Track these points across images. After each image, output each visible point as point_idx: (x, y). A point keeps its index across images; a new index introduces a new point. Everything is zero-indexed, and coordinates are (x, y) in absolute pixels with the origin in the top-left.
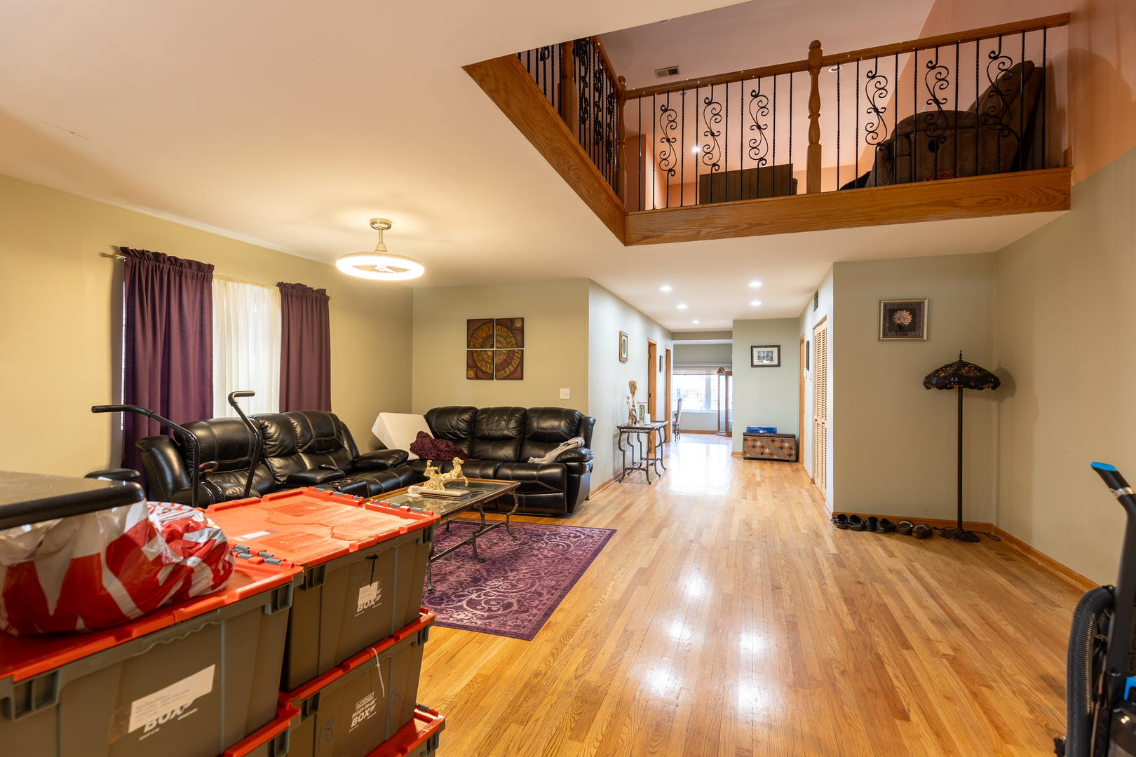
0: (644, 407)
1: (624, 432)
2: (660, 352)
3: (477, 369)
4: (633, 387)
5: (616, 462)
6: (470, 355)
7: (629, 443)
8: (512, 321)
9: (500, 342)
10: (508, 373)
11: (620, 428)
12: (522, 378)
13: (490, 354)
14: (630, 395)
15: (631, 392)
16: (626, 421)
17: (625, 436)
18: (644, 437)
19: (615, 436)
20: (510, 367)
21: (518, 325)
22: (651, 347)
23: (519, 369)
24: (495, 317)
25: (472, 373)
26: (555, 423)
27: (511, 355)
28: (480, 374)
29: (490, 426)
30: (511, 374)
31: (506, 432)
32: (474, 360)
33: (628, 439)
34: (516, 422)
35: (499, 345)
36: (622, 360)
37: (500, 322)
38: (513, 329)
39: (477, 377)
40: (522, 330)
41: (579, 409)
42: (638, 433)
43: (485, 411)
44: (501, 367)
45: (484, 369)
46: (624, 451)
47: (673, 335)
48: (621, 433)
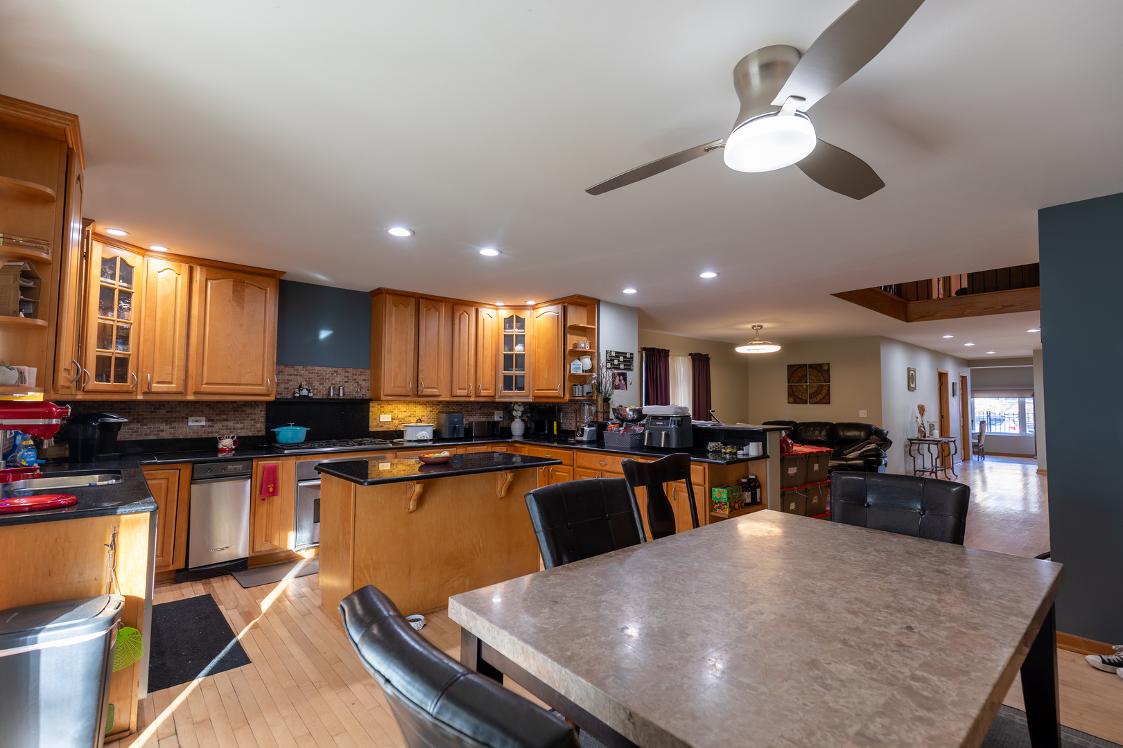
0: (933, 425)
1: (914, 443)
2: (953, 378)
3: (795, 397)
4: (922, 409)
5: (908, 466)
6: (790, 388)
7: (919, 453)
8: (821, 365)
9: (812, 380)
10: (819, 399)
11: (910, 440)
12: (829, 403)
13: (805, 387)
14: (919, 416)
15: (920, 413)
16: (916, 435)
17: (915, 447)
18: (934, 448)
19: (905, 446)
20: (820, 395)
21: (826, 368)
22: (942, 377)
23: (827, 397)
24: (808, 362)
25: (792, 400)
26: (857, 433)
27: (820, 388)
28: (797, 400)
29: (808, 434)
30: (821, 400)
31: (819, 438)
32: (793, 391)
33: (918, 450)
34: (826, 431)
35: (811, 381)
36: (910, 389)
37: (811, 366)
38: (822, 371)
39: (795, 402)
40: (828, 371)
41: (875, 424)
42: (929, 444)
43: (802, 424)
44: (813, 396)
45: (800, 397)
46: (914, 458)
47: (968, 363)
48: (911, 443)
